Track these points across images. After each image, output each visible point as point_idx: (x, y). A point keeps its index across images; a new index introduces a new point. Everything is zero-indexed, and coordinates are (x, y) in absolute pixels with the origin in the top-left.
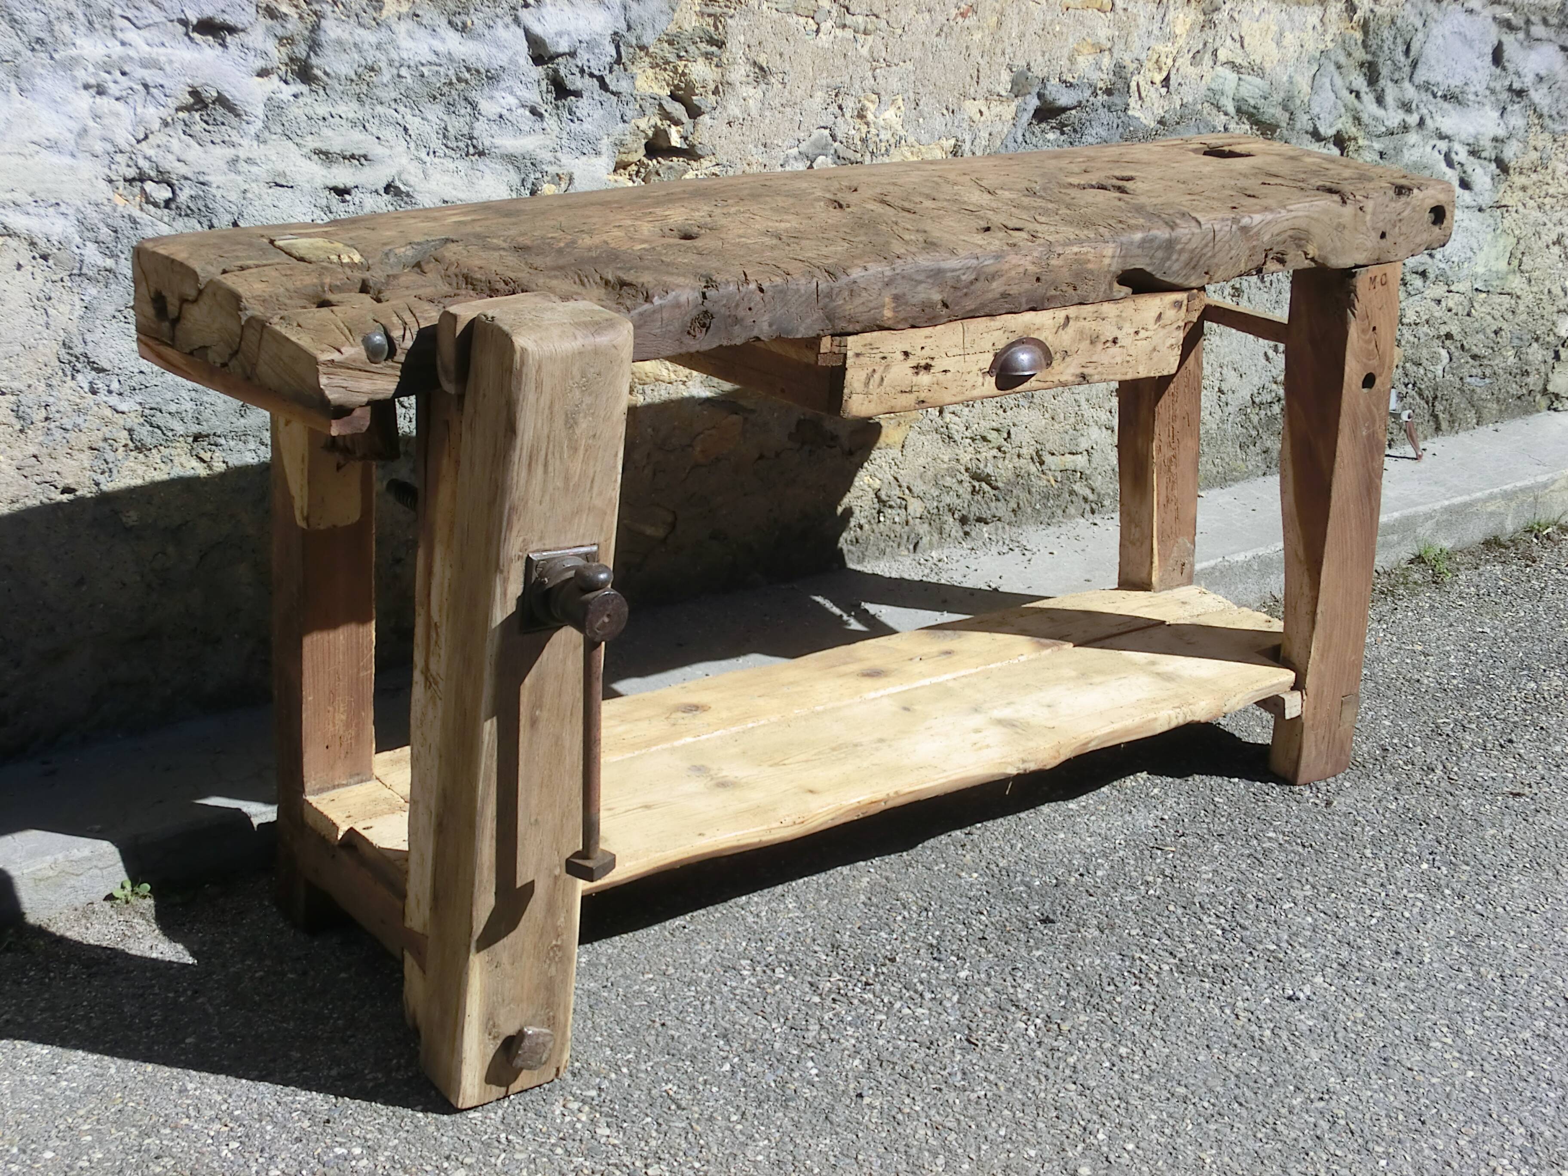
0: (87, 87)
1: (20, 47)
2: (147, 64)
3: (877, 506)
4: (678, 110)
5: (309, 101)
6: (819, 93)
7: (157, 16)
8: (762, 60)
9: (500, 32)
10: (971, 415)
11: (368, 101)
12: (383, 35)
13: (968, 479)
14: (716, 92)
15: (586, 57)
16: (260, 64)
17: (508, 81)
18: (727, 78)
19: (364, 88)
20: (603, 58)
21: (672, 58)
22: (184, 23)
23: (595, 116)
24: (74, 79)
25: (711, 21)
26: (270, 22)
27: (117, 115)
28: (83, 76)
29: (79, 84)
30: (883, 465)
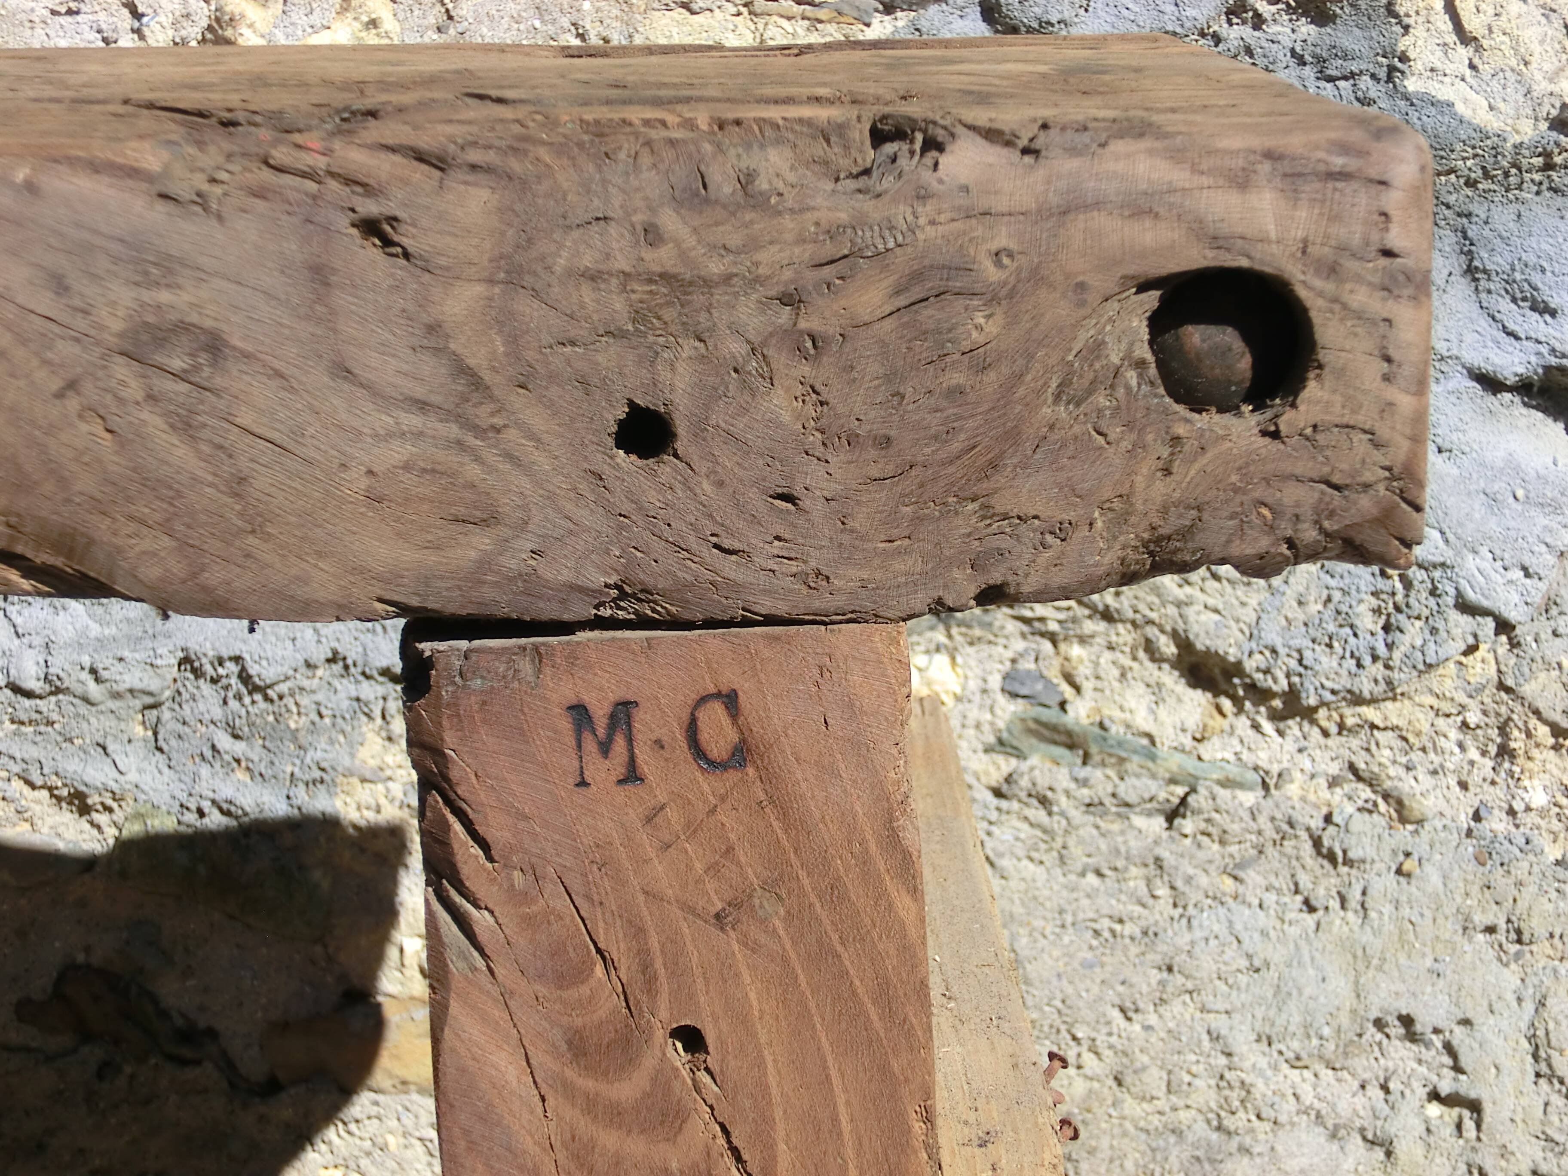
30: (392, 1141)
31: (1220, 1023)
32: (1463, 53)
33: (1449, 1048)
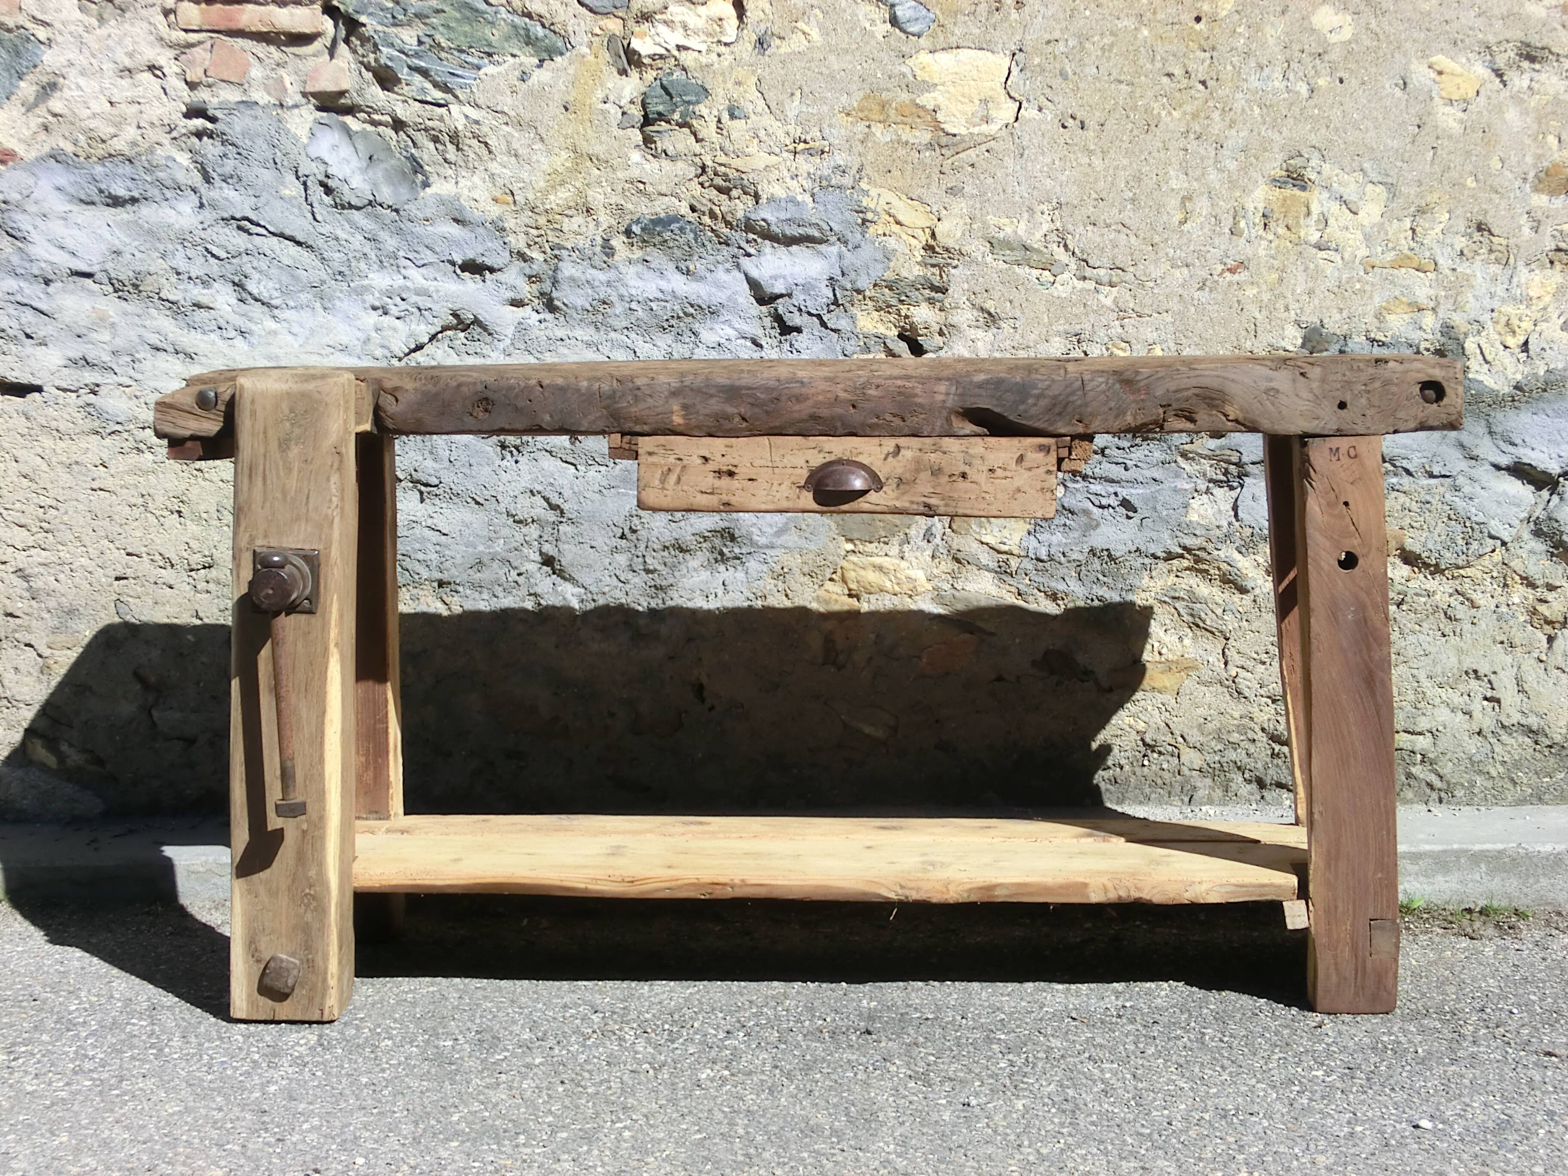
0: (375, 308)
1: (325, 277)
2: (420, 292)
3: (1143, 749)
4: (902, 348)
5: (550, 325)
6: (1057, 339)
7: (429, 257)
8: (990, 305)
9: (721, 274)
10: (1267, 673)
11: (603, 328)
12: (612, 275)
13: (1265, 739)
14: (941, 333)
15: (802, 297)
16: (510, 295)
17: (725, 316)
18: (950, 320)
19: (600, 317)
20: (819, 299)
21: (894, 302)
22: (453, 263)
23: (814, 349)
24: (364, 301)
25: (936, 271)
26: (523, 264)
27: (395, 330)
28: (371, 300)
29: (367, 305)
30: (1150, 708)
31: (1415, 672)
32: (1486, 366)
33: (1490, 682)
